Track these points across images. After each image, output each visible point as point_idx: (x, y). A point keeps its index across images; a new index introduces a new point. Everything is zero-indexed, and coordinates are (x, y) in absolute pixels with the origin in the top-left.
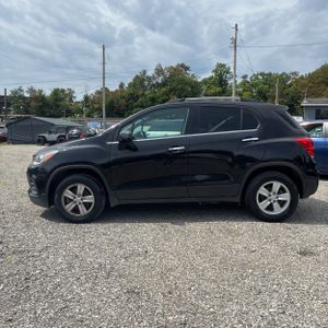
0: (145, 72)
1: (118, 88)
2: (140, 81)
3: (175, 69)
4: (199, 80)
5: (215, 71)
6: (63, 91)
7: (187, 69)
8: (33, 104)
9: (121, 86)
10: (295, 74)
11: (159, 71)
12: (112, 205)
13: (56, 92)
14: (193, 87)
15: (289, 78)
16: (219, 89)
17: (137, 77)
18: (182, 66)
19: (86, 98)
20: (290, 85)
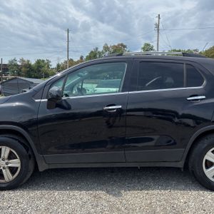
1: (79, 59)
2: (93, 55)
3: (117, 47)
5: (143, 48)
6: (43, 61)
7: (125, 47)
8: (23, 69)
9: (82, 58)
11: (106, 48)
12: (41, 169)
13: (38, 62)
17: (92, 52)
18: (122, 45)
19: (58, 66)
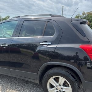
0: (79, 14)
2: (77, 17)
3: (90, 13)
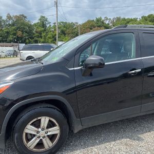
3: (19, 17)
4: (33, 24)
5: (40, 20)
7: (25, 17)
10: (77, 23)
14: (29, 27)
15: (74, 25)
16: (42, 29)
18: (23, 15)
20: (75, 28)
